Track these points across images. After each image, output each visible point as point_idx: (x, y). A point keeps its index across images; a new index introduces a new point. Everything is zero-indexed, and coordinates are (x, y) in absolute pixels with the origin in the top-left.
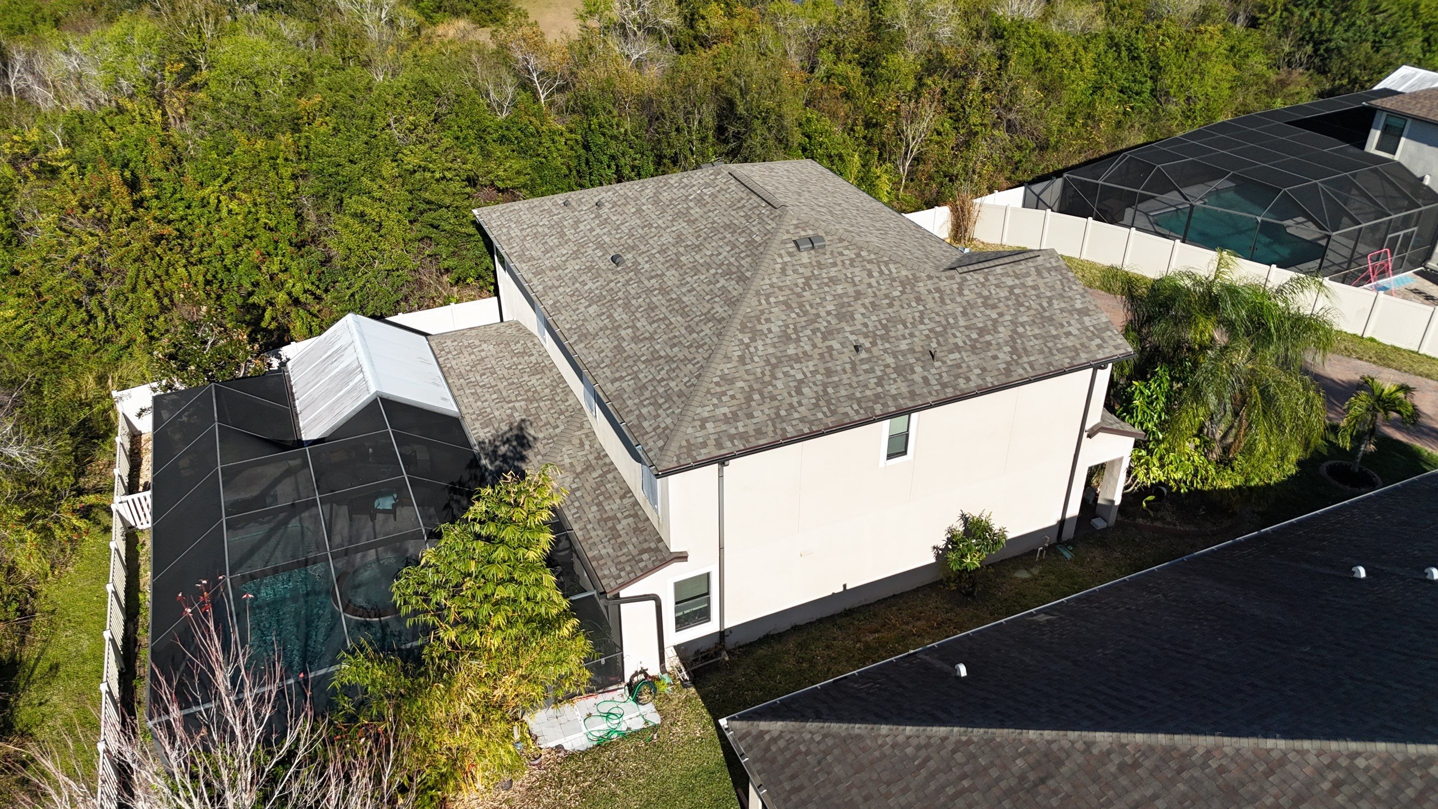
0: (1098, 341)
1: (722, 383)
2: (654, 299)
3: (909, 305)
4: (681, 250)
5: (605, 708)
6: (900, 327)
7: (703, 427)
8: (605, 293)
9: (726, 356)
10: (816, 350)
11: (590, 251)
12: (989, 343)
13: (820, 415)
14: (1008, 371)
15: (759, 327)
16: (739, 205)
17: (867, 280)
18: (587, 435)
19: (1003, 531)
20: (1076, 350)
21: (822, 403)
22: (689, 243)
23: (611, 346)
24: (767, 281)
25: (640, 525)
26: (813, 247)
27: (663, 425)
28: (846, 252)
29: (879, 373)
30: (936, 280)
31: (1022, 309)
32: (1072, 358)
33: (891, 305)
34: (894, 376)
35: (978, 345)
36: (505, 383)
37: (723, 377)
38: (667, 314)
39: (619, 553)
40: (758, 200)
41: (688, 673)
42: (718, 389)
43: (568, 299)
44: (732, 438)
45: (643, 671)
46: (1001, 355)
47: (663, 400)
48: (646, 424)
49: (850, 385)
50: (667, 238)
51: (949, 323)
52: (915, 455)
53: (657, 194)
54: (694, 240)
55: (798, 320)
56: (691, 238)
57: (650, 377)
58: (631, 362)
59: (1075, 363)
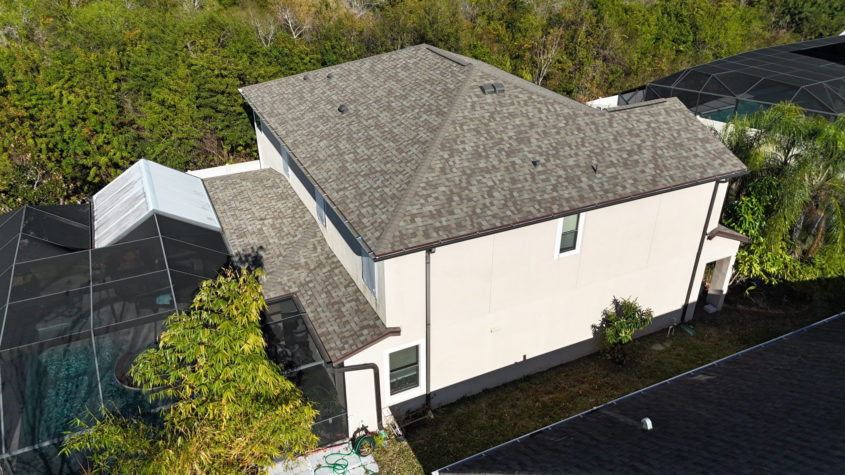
0: (719, 161)
1: (427, 188)
2: (371, 133)
3: (573, 134)
4: (392, 99)
5: (332, 460)
6: (567, 148)
7: (413, 221)
8: (332, 132)
9: (430, 168)
10: (502, 164)
11: (322, 106)
12: (637, 162)
13: (509, 213)
14: (654, 182)
15: (456, 147)
16: (436, 67)
17: (538, 115)
18: (319, 242)
19: (649, 313)
20: (702, 166)
21: (510, 204)
22: (398, 94)
23: (336, 166)
24: (461, 115)
25: (361, 307)
26: (495, 92)
27: (379, 221)
28: (520, 96)
29: (554, 182)
30: (591, 116)
31: (658, 138)
32: (702, 173)
33: (558, 133)
34: (566, 184)
35: (629, 163)
36: (258, 207)
37: (428, 183)
38: (382, 142)
39: (344, 330)
40: (451, 62)
41: (401, 429)
42: (424, 192)
43: (304, 138)
44: (437, 230)
45: (364, 428)
46: (647, 170)
47: (379, 202)
48: (365, 221)
49: (532, 191)
50: (380, 93)
51: (604, 147)
52: (581, 252)
53: (373, 66)
54: (402, 92)
55: (486, 142)
56: (399, 91)
57: (369, 186)
58: (352, 177)
59: (705, 176)
